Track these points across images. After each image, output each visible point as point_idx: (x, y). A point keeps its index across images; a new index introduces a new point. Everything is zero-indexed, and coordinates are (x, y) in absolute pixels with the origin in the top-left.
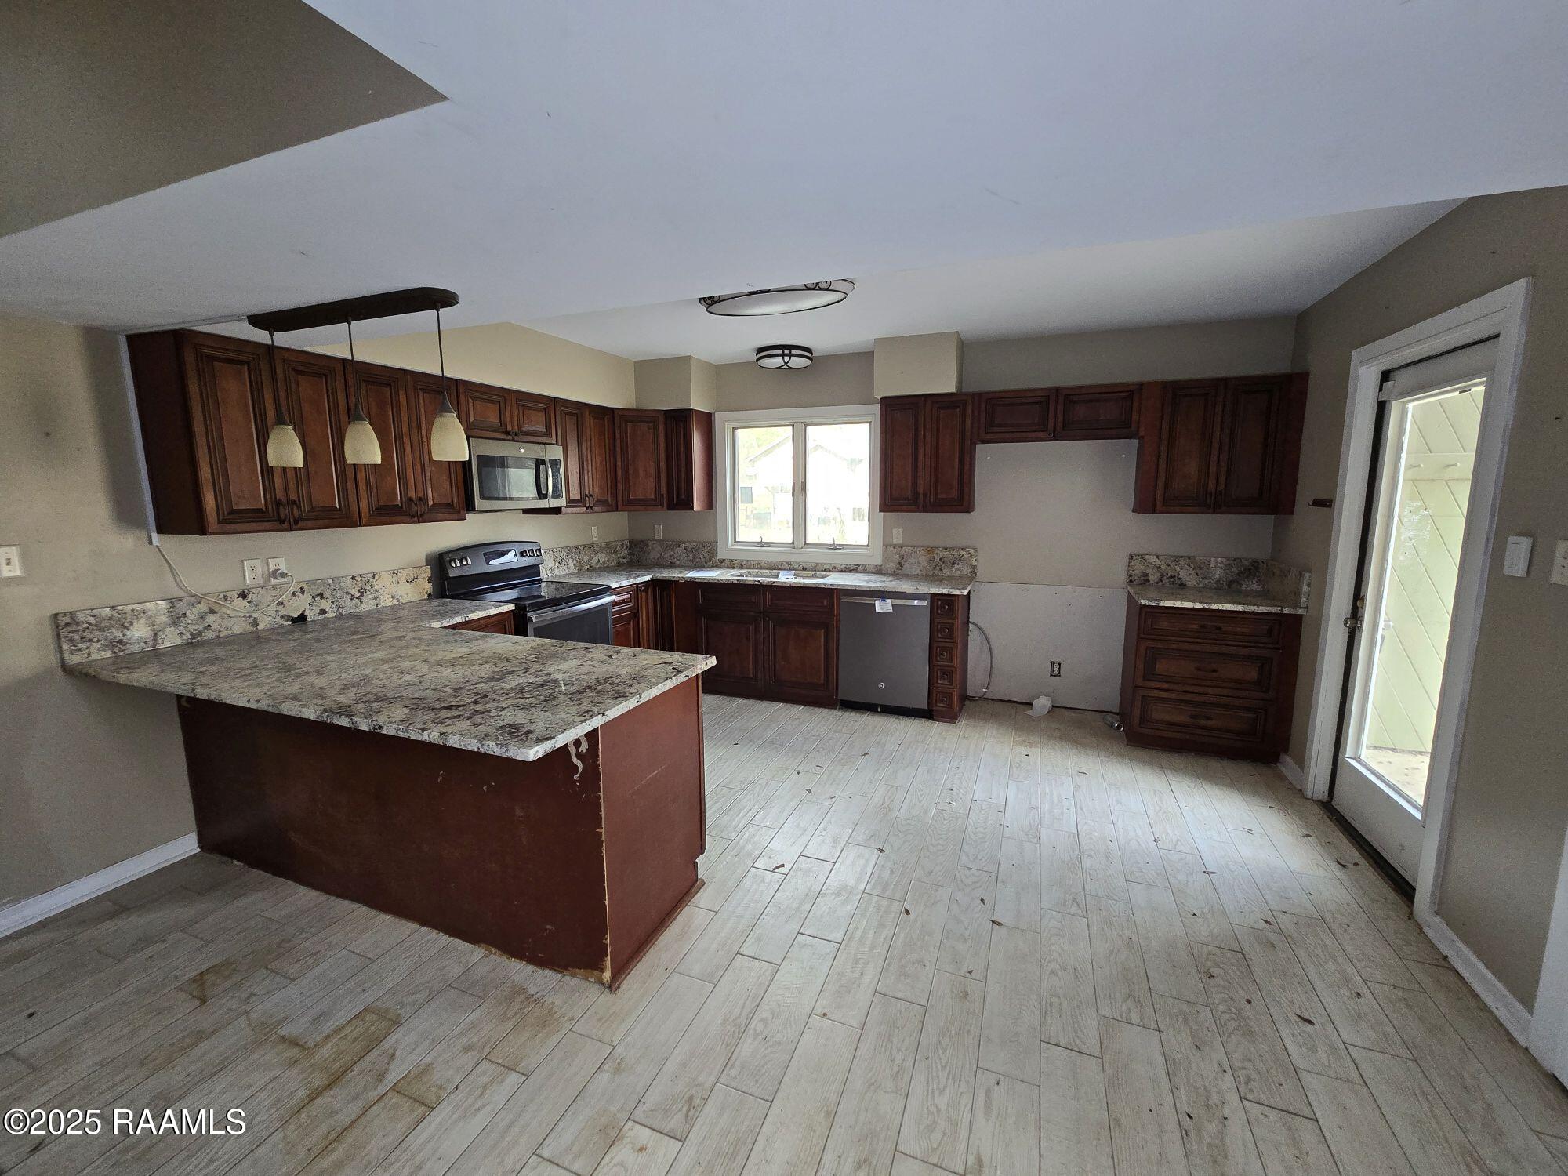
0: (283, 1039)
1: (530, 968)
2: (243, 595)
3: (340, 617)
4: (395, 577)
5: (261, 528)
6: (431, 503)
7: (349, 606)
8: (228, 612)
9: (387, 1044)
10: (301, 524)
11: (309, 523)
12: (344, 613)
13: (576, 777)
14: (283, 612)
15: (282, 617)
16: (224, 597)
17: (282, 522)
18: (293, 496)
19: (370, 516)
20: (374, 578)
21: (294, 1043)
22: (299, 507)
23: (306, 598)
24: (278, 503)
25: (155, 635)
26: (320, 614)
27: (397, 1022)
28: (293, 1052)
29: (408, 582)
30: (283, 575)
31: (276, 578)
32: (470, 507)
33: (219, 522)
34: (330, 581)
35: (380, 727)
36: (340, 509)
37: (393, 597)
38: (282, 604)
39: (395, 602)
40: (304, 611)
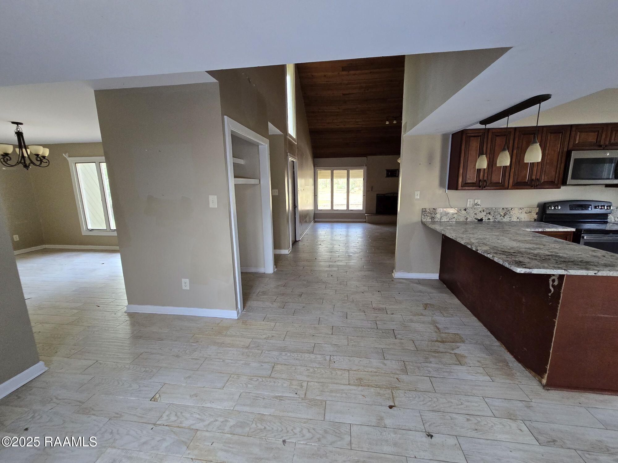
0: (436, 327)
1: (514, 359)
2: (465, 210)
3: (494, 222)
4: (520, 211)
5: (473, 189)
6: (542, 181)
7: (499, 218)
8: (460, 214)
9: (458, 344)
10: (486, 188)
11: (489, 188)
12: (496, 221)
13: (550, 294)
14: (476, 217)
15: (475, 218)
16: (460, 209)
17: (480, 187)
18: (485, 179)
19: (513, 186)
20: (511, 210)
21: (438, 329)
22: (486, 183)
23: (484, 213)
24: (480, 181)
25: (441, 217)
26: (488, 220)
27: (463, 342)
28: (437, 330)
29: (526, 213)
30: (478, 205)
31: (476, 206)
32: (564, 183)
33: (462, 187)
34: (494, 209)
35: (478, 250)
36: (501, 183)
37: (518, 218)
38: (476, 214)
39: (518, 220)
40: (482, 218)
